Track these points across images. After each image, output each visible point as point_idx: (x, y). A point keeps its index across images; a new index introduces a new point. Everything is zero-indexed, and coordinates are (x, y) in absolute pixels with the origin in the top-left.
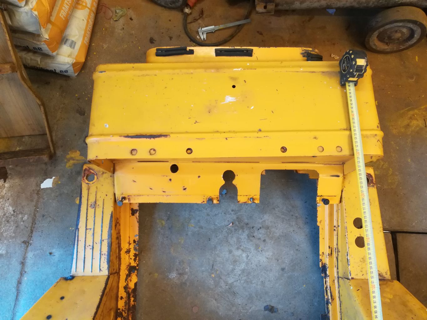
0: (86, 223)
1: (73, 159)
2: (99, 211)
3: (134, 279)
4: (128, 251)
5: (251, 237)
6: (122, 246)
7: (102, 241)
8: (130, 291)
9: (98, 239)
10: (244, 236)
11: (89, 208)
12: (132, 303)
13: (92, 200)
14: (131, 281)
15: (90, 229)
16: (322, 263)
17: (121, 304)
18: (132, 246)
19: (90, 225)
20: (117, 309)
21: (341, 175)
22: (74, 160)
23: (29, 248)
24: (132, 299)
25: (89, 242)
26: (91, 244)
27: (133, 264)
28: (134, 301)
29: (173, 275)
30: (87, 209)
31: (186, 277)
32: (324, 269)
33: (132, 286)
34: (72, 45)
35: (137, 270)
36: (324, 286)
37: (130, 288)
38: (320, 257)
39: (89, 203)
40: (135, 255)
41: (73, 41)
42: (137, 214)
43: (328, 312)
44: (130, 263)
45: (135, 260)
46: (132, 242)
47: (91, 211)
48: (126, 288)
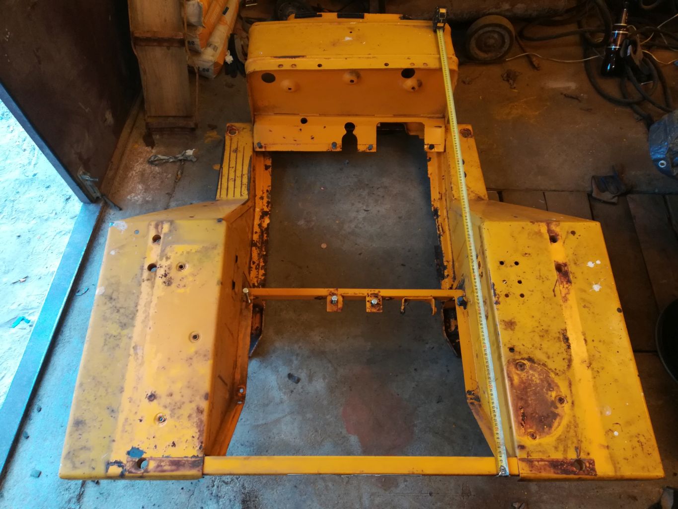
0: (229, 163)
1: (210, 137)
2: (240, 155)
3: (267, 221)
4: (262, 198)
5: (370, 194)
6: (257, 193)
7: (242, 175)
8: (263, 229)
9: (239, 174)
10: (365, 193)
11: (232, 153)
12: (265, 238)
13: (234, 147)
14: (264, 222)
15: (233, 167)
16: (434, 208)
17: (256, 237)
18: (265, 195)
19: (233, 164)
20: (252, 240)
21: (443, 126)
22: (212, 138)
23: (172, 199)
24: (265, 235)
25: (232, 176)
26: (233, 178)
27: (266, 209)
28: (266, 237)
29: (302, 223)
30: (230, 154)
31: (313, 223)
32: (436, 211)
33: (265, 225)
34: (215, 48)
35: (270, 214)
36: (436, 224)
37: (263, 227)
38: (432, 203)
39: (232, 149)
40: (268, 203)
41: (215, 46)
42: (270, 169)
43: (441, 244)
44: (263, 209)
45: (267, 206)
46: (265, 191)
47: (233, 155)
48: (260, 225)
